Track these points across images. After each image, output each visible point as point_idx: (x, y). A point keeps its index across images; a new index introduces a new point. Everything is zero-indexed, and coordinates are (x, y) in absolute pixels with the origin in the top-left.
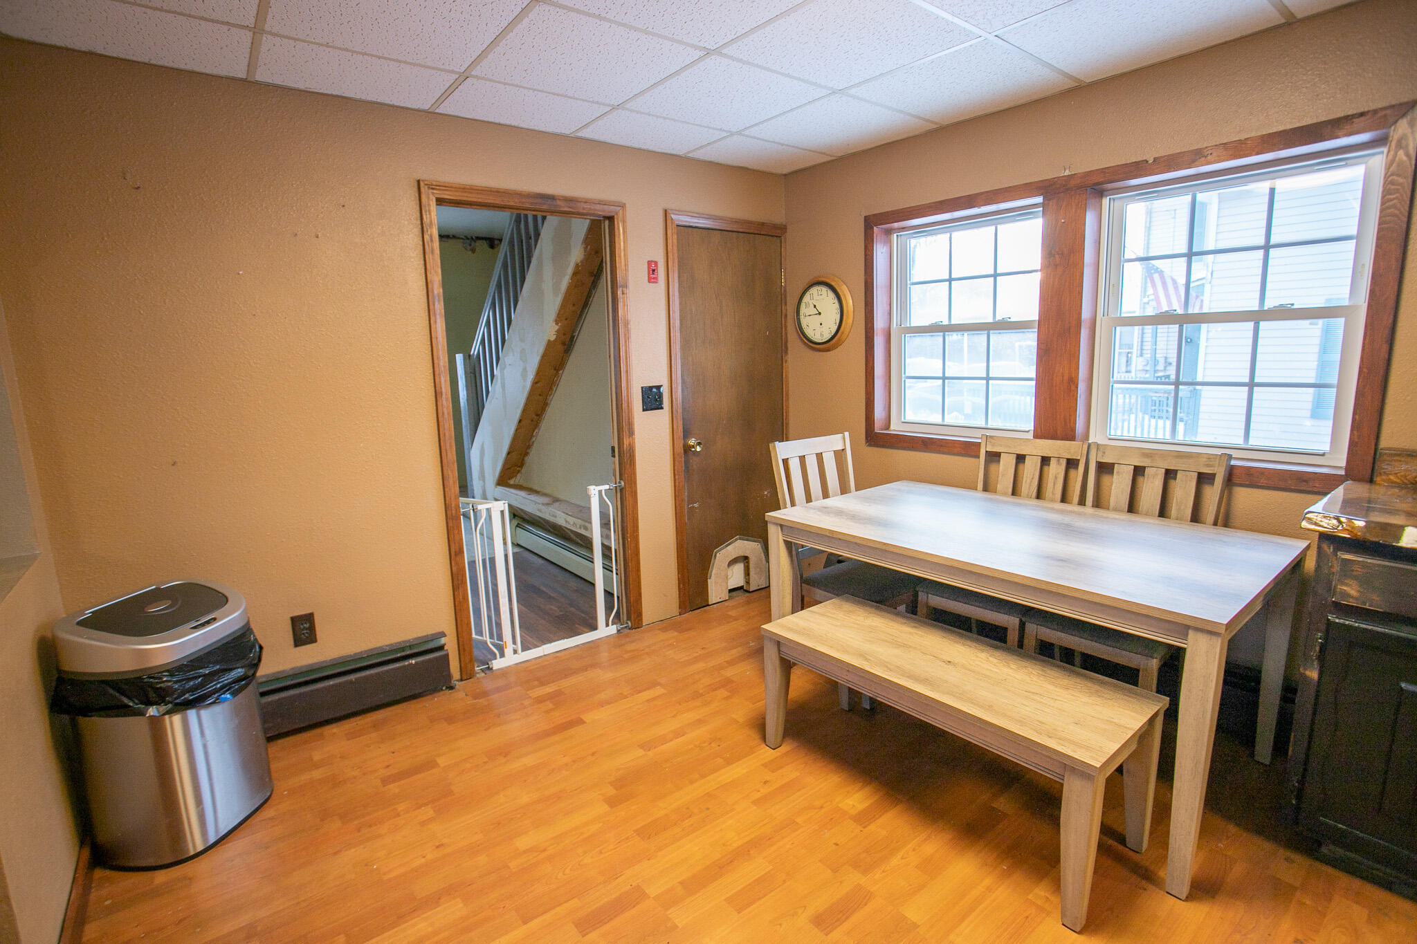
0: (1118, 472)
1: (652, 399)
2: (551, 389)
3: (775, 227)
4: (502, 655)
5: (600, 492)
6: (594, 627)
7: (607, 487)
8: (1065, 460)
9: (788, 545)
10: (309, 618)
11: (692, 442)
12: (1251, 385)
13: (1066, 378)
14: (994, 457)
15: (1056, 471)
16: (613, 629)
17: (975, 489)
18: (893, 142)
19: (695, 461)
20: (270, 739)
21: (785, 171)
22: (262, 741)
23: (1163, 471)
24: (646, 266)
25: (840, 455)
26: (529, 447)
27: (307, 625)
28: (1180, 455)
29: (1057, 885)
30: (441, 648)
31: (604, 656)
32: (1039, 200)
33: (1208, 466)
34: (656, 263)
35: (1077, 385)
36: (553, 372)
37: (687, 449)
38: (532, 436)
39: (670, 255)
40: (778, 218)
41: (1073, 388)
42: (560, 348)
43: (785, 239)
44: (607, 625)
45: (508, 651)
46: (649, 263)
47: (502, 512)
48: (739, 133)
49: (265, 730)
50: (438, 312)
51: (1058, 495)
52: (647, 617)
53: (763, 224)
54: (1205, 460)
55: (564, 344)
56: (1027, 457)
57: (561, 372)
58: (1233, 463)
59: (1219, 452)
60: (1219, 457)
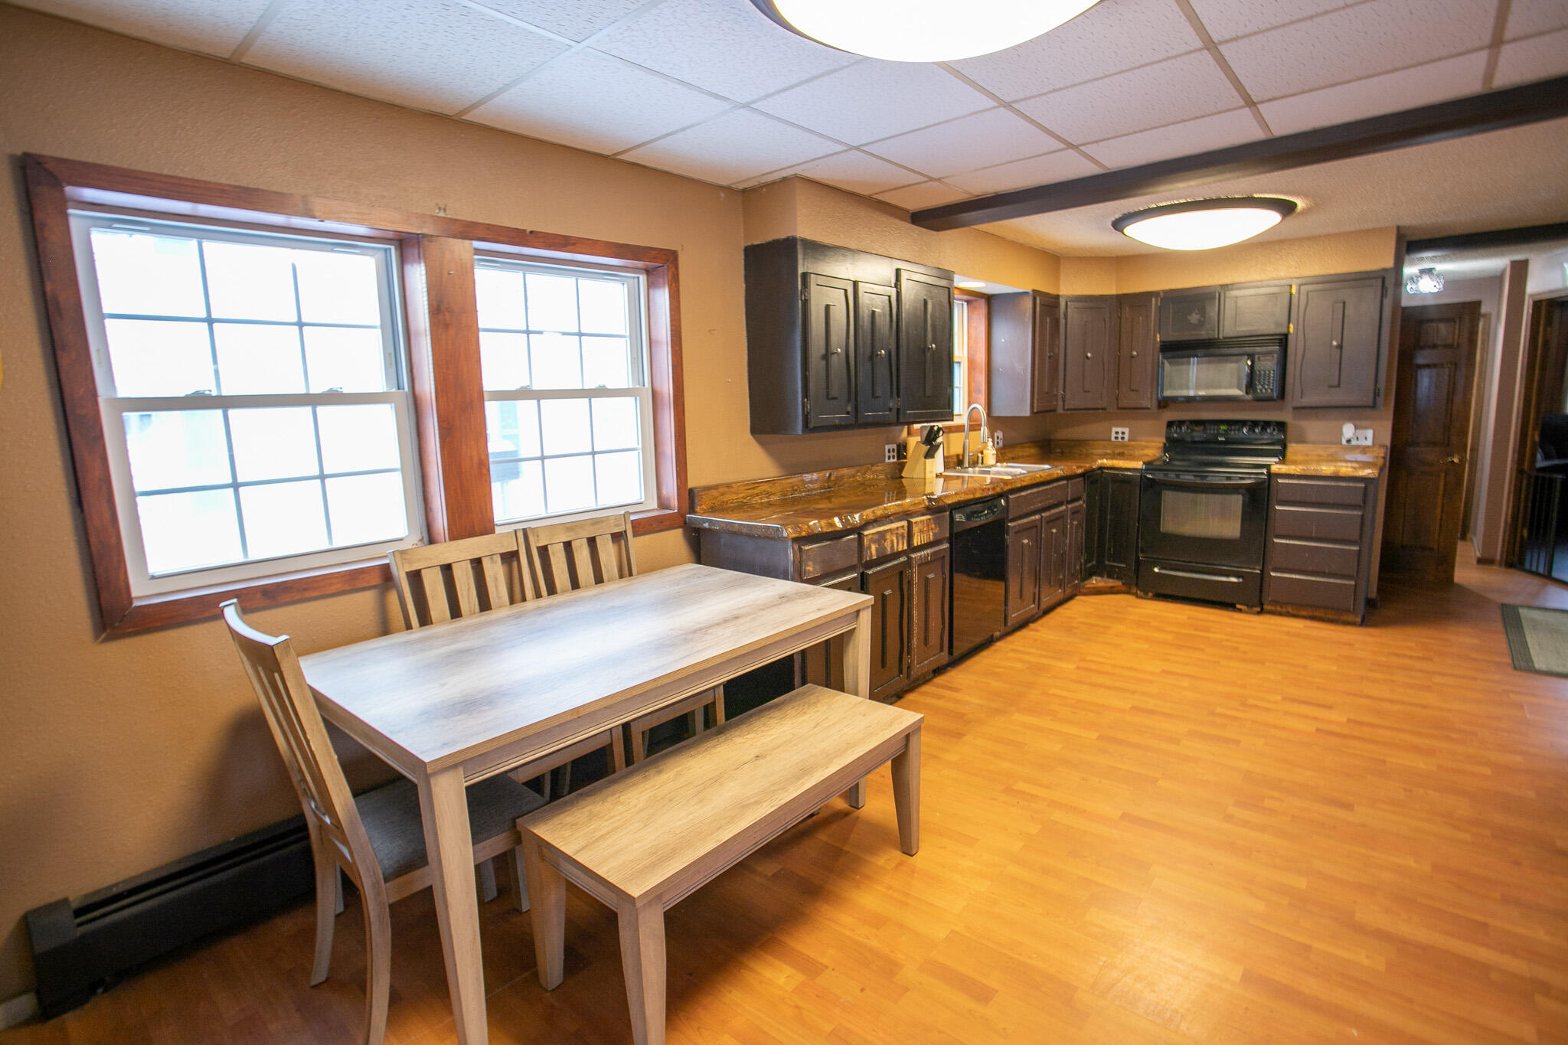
0: (553, 553)
8: (499, 556)
12: (593, 453)
13: (475, 460)
15: (495, 572)
23: (585, 540)
28: (595, 522)
33: (617, 526)
35: (489, 468)
41: (485, 471)
51: (506, 598)
54: (613, 521)
56: (454, 566)
60: (622, 516)
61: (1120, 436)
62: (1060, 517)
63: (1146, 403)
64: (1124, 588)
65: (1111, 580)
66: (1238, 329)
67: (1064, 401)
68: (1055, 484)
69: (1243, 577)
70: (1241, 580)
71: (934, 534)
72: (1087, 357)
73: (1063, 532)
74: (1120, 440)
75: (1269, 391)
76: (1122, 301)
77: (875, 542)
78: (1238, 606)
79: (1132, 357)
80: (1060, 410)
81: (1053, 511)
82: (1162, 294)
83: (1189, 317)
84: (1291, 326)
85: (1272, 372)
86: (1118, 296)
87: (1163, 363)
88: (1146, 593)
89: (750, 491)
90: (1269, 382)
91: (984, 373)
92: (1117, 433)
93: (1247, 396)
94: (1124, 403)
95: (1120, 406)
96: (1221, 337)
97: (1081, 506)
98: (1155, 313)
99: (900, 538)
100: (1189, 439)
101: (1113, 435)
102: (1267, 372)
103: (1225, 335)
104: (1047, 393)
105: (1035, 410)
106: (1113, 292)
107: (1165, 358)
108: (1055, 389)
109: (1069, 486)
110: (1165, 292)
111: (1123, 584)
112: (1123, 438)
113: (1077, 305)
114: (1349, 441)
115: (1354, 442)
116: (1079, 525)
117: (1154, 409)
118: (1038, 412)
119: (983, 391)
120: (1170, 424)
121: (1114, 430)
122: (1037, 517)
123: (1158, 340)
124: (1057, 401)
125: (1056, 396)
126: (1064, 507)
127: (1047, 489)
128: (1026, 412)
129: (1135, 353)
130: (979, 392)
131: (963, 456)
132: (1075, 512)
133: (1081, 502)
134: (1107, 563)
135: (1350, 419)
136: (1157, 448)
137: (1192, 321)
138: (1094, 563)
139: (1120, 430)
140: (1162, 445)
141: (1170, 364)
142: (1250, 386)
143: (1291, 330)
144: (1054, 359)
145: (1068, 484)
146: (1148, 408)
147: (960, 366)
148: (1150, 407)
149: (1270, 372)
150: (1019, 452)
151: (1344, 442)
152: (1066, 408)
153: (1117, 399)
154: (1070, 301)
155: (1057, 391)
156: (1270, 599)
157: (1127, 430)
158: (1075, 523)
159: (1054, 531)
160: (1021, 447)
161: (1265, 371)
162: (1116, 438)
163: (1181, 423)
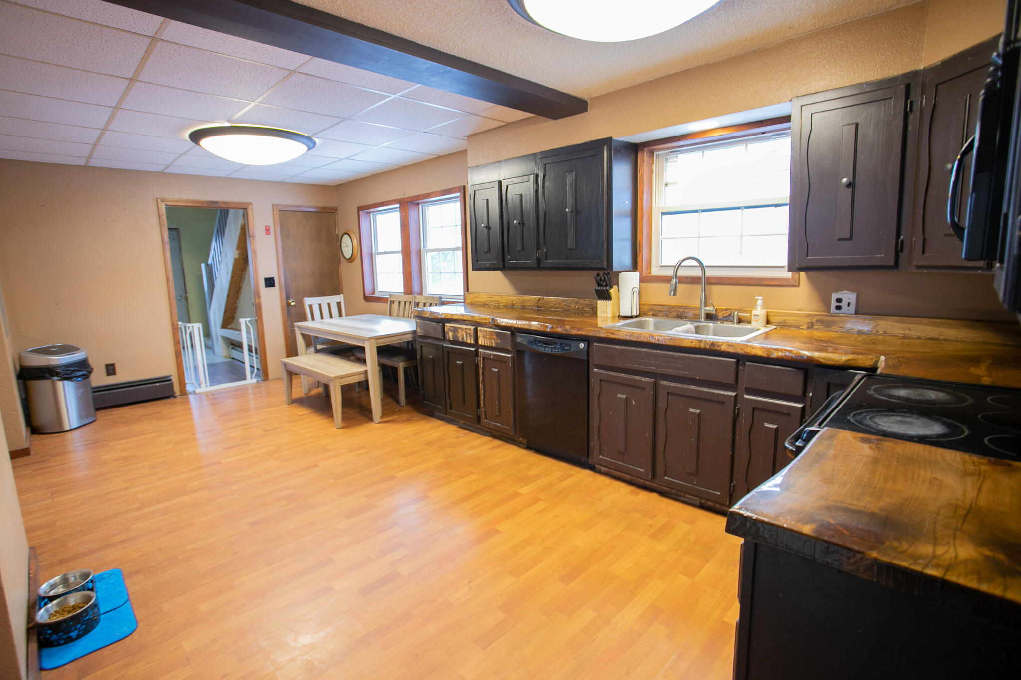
1: (270, 283)
2: (241, 280)
3: (331, 208)
4: (200, 387)
5: (246, 321)
6: (245, 379)
7: (249, 319)
8: (409, 302)
9: (303, 335)
10: (113, 365)
11: (290, 301)
13: (409, 272)
14: (392, 302)
15: (408, 306)
16: (254, 380)
17: (386, 315)
18: (362, 178)
19: (293, 311)
20: (97, 409)
21: (335, 184)
22: (92, 410)
24: (264, 228)
25: (339, 304)
26: (236, 309)
27: (112, 368)
29: (332, 417)
30: (171, 380)
31: (250, 391)
32: (398, 205)
34: (269, 227)
35: (412, 274)
36: (241, 272)
37: (288, 305)
38: (236, 303)
39: (276, 223)
40: (332, 204)
42: (242, 261)
43: (337, 214)
44: (252, 378)
45: (203, 385)
46: (266, 227)
47: (199, 328)
48: (296, 176)
49: (95, 405)
50: (167, 248)
52: (271, 376)
53: (324, 208)
55: (243, 259)
56: (401, 301)
57: (245, 272)
58: (443, 300)
59: (438, 296)
71: (495, 343)
77: (451, 331)
89: (489, 299)
99: (468, 335)
122: (647, 379)
132: (764, 410)
133: (791, 401)
159: (692, 410)
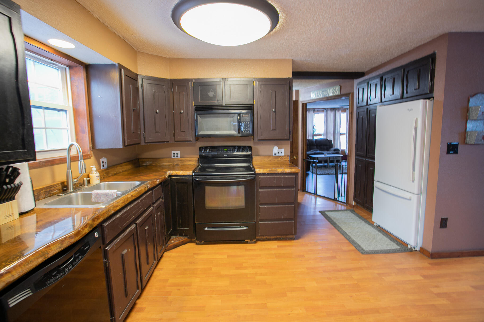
61: (176, 155)
62: (151, 215)
63: (190, 138)
64: (189, 240)
65: (182, 237)
66: (232, 101)
67: (145, 138)
68: (144, 196)
69: (247, 226)
70: (247, 228)
72: (157, 113)
73: (153, 224)
74: (176, 157)
75: (248, 131)
76: (173, 83)
78: (246, 240)
79: (181, 113)
80: (143, 143)
81: (144, 215)
82: (194, 81)
83: (208, 94)
84: (255, 101)
85: (249, 122)
86: (171, 80)
87: (197, 117)
88: (201, 241)
90: (248, 127)
91: (86, 118)
92: (174, 154)
93: (239, 134)
94: (178, 138)
95: (176, 140)
96: (224, 104)
97: (162, 202)
98: (191, 90)
100: (210, 156)
101: (173, 155)
102: (247, 122)
103: (226, 104)
104: (134, 133)
105: (126, 144)
106: (169, 77)
107: (198, 114)
108: (139, 130)
109: (154, 193)
110: (196, 79)
111: (188, 238)
112: (177, 156)
113: (148, 81)
114: (275, 154)
115: (277, 155)
116: (162, 214)
117: (194, 141)
118: (128, 145)
119: (87, 131)
120: (201, 149)
121: (173, 152)
122: (133, 226)
123: (193, 104)
124: (141, 138)
125: (140, 135)
126: (151, 208)
127: (139, 202)
128: (120, 146)
129: (182, 111)
130: (84, 132)
131: (67, 182)
132: (158, 208)
133: (161, 199)
134: (178, 228)
135: (276, 145)
136: (195, 161)
137: (210, 96)
138: (171, 230)
139: (176, 152)
140: (197, 159)
141: (200, 117)
142: (239, 130)
143: (255, 103)
144: (137, 112)
145: (152, 192)
146: (191, 141)
147: (66, 113)
148: (192, 140)
149: (248, 123)
150: (119, 169)
151: (274, 155)
152: (146, 141)
153: (174, 136)
154: (144, 79)
155: (140, 131)
156: (260, 235)
157: (179, 152)
158: (159, 214)
159: (147, 228)
160: (121, 166)
161: (246, 122)
162: (174, 156)
163: (206, 148)
